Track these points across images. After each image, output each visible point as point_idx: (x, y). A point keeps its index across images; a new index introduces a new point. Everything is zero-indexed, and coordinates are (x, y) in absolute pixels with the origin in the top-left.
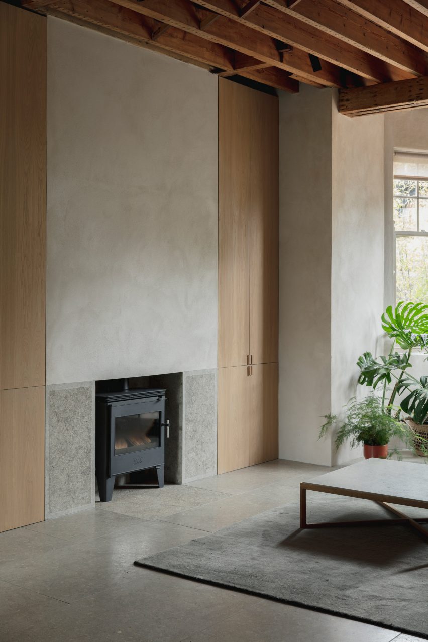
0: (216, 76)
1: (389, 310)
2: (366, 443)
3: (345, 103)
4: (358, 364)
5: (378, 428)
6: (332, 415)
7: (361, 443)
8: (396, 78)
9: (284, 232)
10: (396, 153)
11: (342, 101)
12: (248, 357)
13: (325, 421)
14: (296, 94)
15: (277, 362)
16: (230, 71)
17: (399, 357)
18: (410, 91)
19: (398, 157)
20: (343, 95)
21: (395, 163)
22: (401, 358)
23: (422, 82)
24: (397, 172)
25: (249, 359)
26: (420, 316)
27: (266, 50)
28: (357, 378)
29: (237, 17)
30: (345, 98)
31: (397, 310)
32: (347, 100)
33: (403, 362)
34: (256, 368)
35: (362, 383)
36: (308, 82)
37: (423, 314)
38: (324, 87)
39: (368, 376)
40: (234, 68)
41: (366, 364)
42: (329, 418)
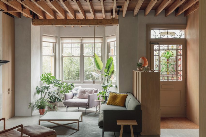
0: (1, 12)
1: (42, 75)
2: (40, 109)
3: (34, 23)
4: (36, 89)
5: (43, 105)
6: (31, 103)
7: (38, 109)
8: (47, 18)
9: (16, 55)
10: (43, 35)
11: (33, 22)
12: (9, 89)
13: (29, 104)
14: (20, 18)
15: (15, 90)
16: (6, 11)
17: (46, 87)
18: (52, 22)
19: (43, 36)
20: (33, 20)
21: (43, 38)
22: (47, 87)
23: (55, 20)
24: (43, 40)
25: (9, 90)
26: (50, 76)
27: (20, 8)
28: (35, 93)
29: (21, 2)
30: (34, 21)
31: (44, 75)
32: (35, 22)
33: (47, 88)
34: (10, 92)
35: (37, 94)
36: (26, 16)
37: (51, 76)
38: (29, 18)
39: (38, 92)
40: (8, 11)
41: (37, 89)
42: (30, 103)
